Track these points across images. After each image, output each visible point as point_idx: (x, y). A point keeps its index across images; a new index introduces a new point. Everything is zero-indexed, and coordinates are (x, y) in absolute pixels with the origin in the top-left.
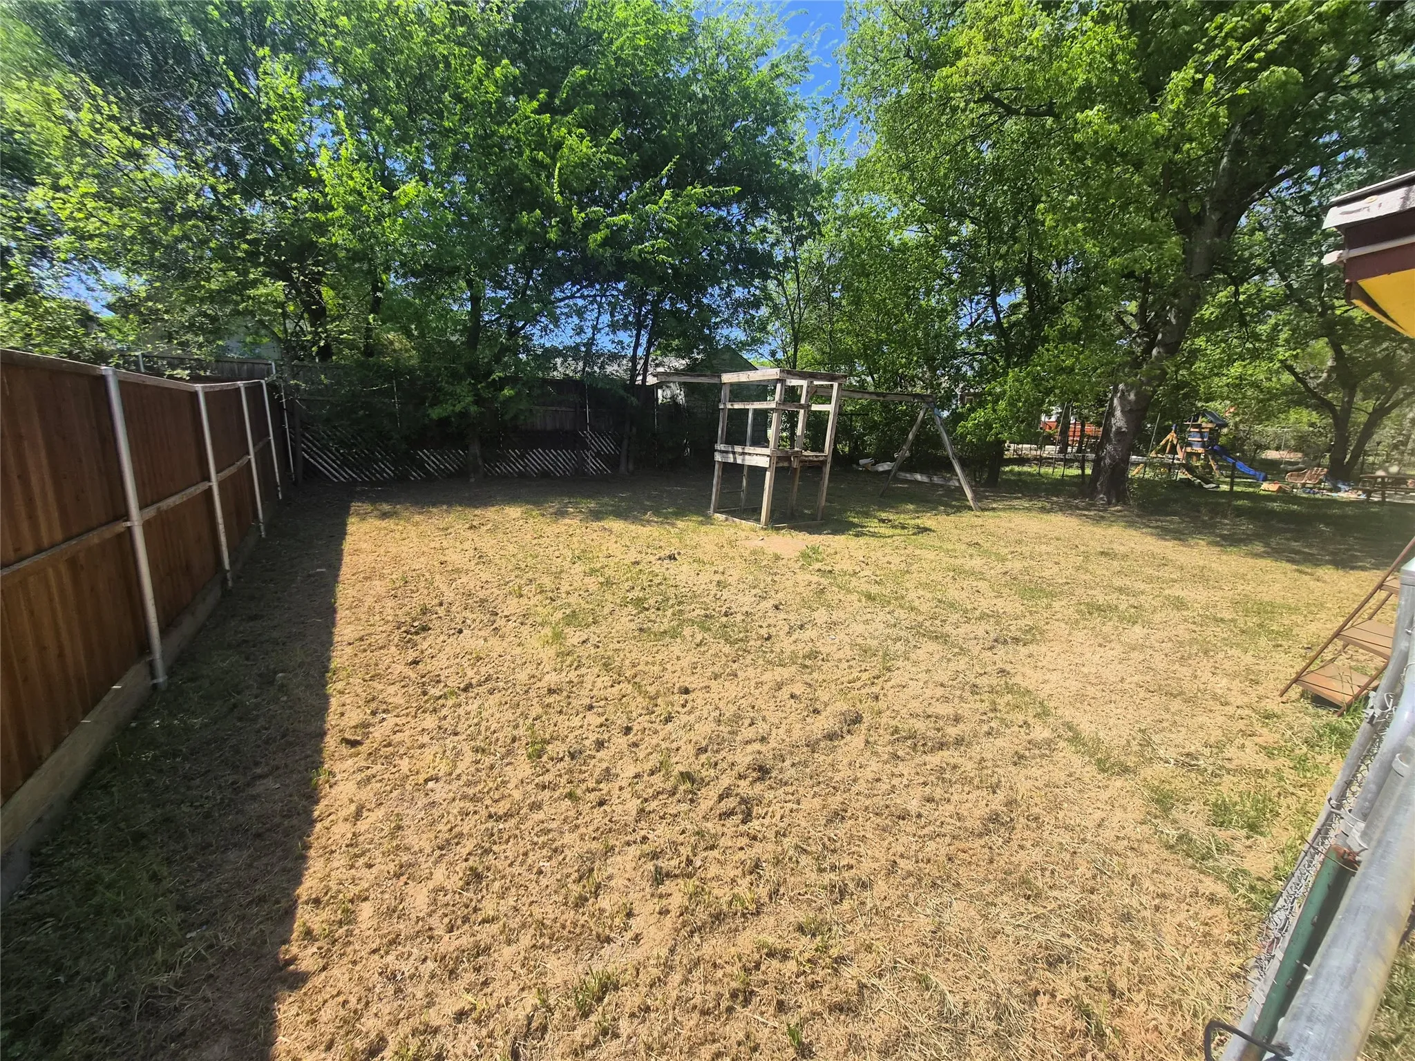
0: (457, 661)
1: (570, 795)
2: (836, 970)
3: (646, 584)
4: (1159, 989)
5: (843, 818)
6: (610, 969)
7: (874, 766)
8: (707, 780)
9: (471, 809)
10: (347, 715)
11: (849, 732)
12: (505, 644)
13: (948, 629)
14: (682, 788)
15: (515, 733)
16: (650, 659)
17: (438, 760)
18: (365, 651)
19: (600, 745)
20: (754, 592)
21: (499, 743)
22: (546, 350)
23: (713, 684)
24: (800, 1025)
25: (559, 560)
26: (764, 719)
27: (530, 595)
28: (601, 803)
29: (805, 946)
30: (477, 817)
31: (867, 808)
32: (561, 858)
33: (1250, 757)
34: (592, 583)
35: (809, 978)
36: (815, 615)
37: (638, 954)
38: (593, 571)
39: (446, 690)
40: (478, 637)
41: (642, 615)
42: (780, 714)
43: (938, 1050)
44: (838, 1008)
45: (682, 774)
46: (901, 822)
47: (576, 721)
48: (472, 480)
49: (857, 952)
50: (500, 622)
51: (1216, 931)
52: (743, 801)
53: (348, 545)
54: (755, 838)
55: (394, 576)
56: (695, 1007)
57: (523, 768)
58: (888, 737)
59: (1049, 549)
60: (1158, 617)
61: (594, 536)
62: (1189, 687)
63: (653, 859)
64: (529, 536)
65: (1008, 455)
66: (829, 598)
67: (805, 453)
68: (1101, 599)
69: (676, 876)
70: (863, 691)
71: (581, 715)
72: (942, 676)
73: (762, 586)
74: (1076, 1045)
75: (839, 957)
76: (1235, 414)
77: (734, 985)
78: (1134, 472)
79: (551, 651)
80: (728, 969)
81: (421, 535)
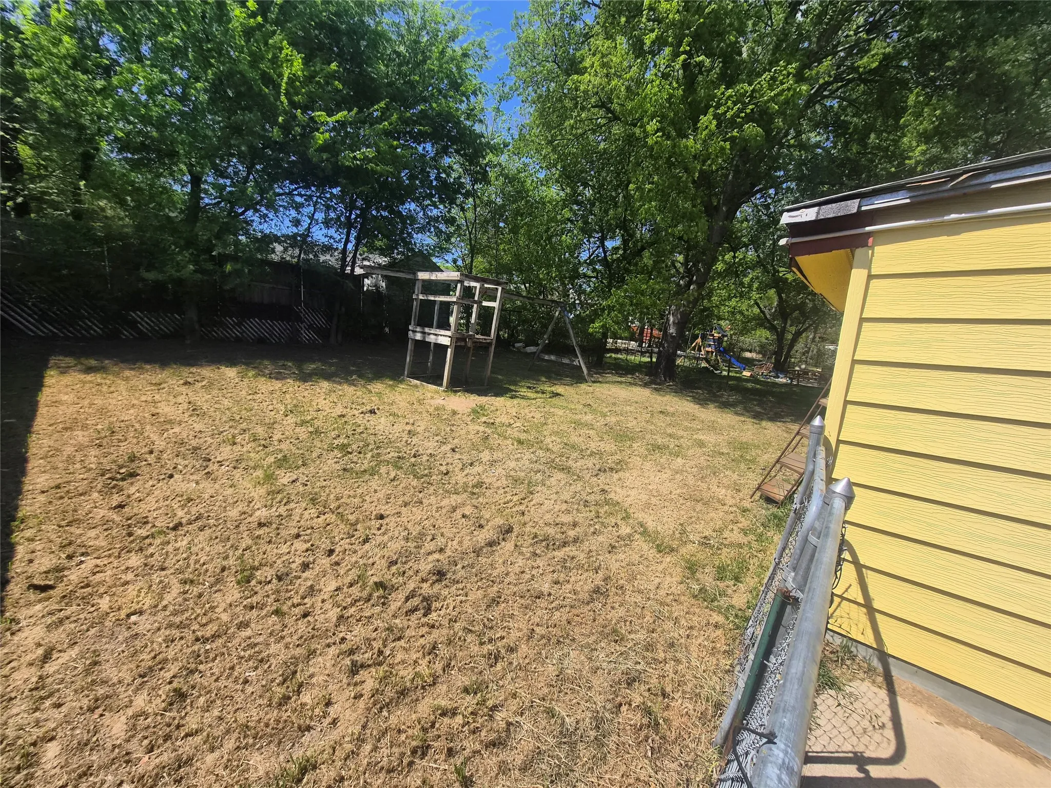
0: (167, 503)
1: (277, 612)
2: (491, 716)
3: (350, 433)
4: (688, 688)
5: (498, 603)
6: (308, 754)
7: (520, 562)
8: (396, 586)
9: (178, 635)
10: (36, 562)
11: (503, 539)
12: (217, 486)
13: (570, 463)
14: (376, 595)
15: (225, 563)
16: (352, 493)
17: (142, 594)
18: (62, 498)
19: (305, 566)
20: (436, 438)
21: (208, 574)
22: (265, 236)
23: (404, 510)
24: (464, 764)
25: (273, 413)
26: (442, 535)
27: (243, 443)
28: (305, 615)
29: (470, 701)
30: (183, 642)
31: (515, 593)
32: (266, 666)
33: (734, 536)
34: (302, 432)
35: (472, 726)
36: (481, 455)
37: (335, 735)
38: (303, 423)
39: (153, 530)
40: (189, 481)
41: (346, 458)
42: (454, 530)
43: (559, 759)
44: (493, 744)
45: (376, 583)
46: (538, 600)
47: (284, 549)
48: (188, 342)
49: (506, 700)
50: (213, 467)
51: (719, 645)
52: (425, 599)
53: (45, 397)
54: (433, 627)
55: (99, 427)
56: (382, 768)
57: (233, 593)
58: (530, 541)
59: (632, 409)
60: (690, 452)
61: (306, 393)
62: (706, 495)
63: (350, 655)
64: (244, 392)
65: (609, 346)
66: (492, 442)
67: (477, 336)
68: (659, 441)
69: (369, 666)
70: (514, 509)
71: (289, 543)
72: (566, 496)
73: (443, 434)
74: (643, 734)
75: (493, 706)
76: (731, 329)
77: (414, 743)
78: (679, 361)
79: (262, 491)
80: (410, 732)
81: (132, 389)
